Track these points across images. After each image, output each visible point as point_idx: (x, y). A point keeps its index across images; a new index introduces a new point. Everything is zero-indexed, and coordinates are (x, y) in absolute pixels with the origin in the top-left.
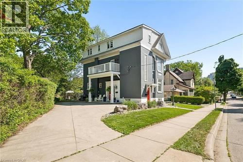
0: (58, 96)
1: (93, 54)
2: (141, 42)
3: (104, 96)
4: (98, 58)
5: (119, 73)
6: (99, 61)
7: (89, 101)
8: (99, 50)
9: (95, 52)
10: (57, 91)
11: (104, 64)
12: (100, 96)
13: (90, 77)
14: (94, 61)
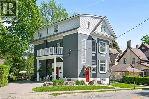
0: (12, 76)
1: (43, 36)
2: (78, 29)
3: (51, 76)
4: (46, 40)
5: (62, 56)
6: (47, 43)
7: (37, 81)
8: (47, 33)
9: (44, 34)
10: (11, 71)
11: (49, 48)
12: (48, 76)
13: (39, 59)
14: (43, 43)
